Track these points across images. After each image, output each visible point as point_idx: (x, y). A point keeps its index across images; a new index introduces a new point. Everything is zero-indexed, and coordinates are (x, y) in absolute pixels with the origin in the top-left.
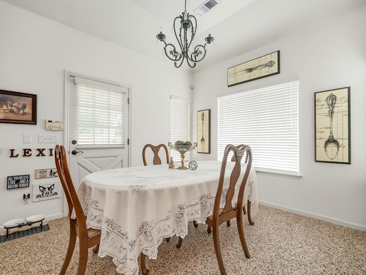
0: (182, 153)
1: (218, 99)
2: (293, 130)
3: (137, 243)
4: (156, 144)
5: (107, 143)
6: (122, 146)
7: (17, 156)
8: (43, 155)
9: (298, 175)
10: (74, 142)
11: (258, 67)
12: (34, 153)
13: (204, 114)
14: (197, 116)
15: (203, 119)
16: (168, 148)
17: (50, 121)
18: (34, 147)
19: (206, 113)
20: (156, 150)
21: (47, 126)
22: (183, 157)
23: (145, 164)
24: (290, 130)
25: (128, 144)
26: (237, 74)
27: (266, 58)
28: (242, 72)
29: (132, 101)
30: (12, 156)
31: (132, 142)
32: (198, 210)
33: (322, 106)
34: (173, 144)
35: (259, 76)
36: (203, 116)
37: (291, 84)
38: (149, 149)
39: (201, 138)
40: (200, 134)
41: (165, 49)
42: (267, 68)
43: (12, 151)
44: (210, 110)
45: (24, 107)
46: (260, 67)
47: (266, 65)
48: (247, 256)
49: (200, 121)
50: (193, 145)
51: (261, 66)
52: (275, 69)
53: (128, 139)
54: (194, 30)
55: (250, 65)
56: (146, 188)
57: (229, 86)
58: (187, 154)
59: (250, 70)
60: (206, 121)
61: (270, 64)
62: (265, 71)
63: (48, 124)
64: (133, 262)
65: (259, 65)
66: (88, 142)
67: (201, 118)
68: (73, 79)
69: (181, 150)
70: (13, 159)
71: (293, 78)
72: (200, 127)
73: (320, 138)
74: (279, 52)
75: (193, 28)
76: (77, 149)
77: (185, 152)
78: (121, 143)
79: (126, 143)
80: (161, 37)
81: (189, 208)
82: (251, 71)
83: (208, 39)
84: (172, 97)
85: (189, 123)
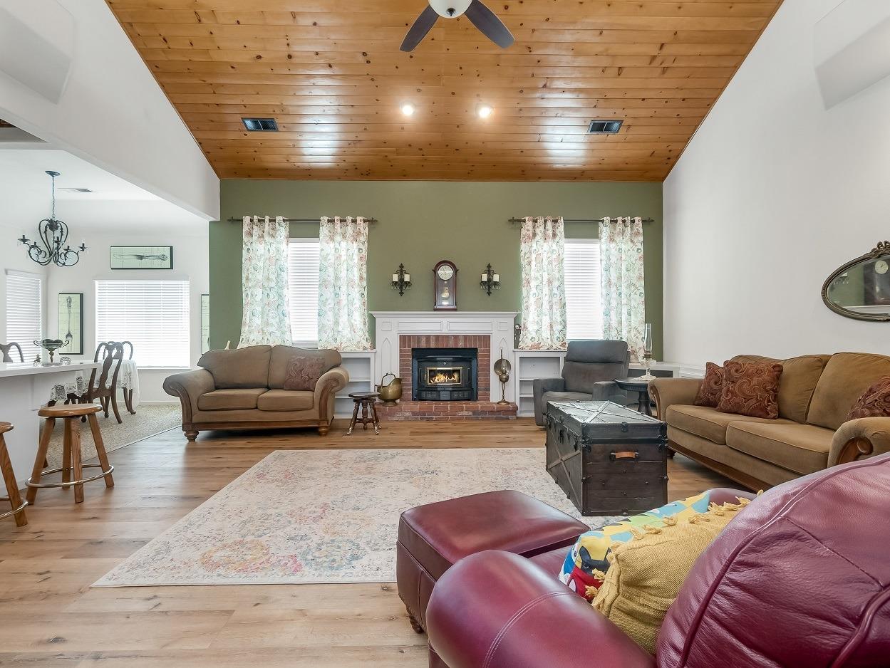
1: (97, 282)
4: (3, 343)
9: (189, 368)
11: (149, 256)
13: (72, 298)
14: (58, 301)
15: (69, 306)
19: (76, 298)
20: (5, 348)
22: (52, 354)
26: (124, 257)
27: (158, 249)
28: (133, 257)
33: (206, 308)
35: (151, 267)
36: (70, 302)
37: (183, 282)
39: (67, 333)
40: (65, 327)
41: (29, 252)
42: (160, 260)
44: (82, 295)
46: (152, 258)
47: (159, 258)
49: (64, 309)
50: (64, 342)
51: (153, 256)
52: (167, 263)
55: (141, 251)
57: (112, 269)
59: (141, 257)
61: (163, 258)
62: (157, 264)
65: (151, 254)
67: (66, 304)
71: (184, 277)
72: (64, 317)
73: (205, 335)
74: (171, 248)
75: (62, 229)
80: (24, 240)
82: (142, 259)
83: (81, 248)
84: (9, 272)
85: (40, 310)
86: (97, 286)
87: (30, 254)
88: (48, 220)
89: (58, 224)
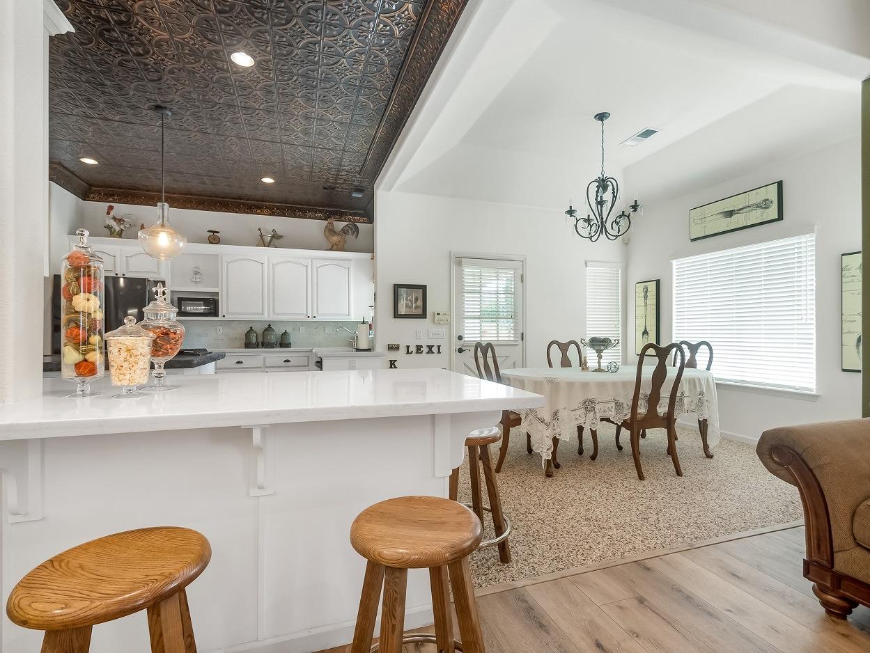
0: (599, 352)
1: (674, 262)
2: (805, 317)
3: (552, 424)
4: (564, 341)
5: (496, 339)
6: (513, 343)
7: (411, 353)
8: (433, 353)
9: (814, 393)
10: (460, 338)
11: (743, 209)
12: (425, 349)
13: (647, 288)
14: (636, 292)
15: (646, 297)
16: (581, 345)
17: (438, 314)
18: (424, 343)
19: (652, 286)
20: (564, 348)
21: (436, 320)
22: (600, 357)
23: (550, 366)
24: (800, 317)
25: (522, 340)
26: (707, 219)
27: (757, 194)
29: (528, 279)
30: (408, 353)
31: (527, 337)
32: (612, 408)
33: (852, 278)
34: (587, 340)
35: (745, 225)
36: (646, 292)
37: (803, 238)
38: (555, 347)
39: (643, 330)
40: (641, 322)
41: (576, 226)
42: (759, 211)
43: (408, 347)
44: (658, 282)
45: (417, 299)
46: (748, 209)
47: (758, 206)
48: (679, 473)
49: (641, 301)
50: (613, 342)
51: (748, 206)
52: (772, 213)
53: (523, 333)
54: (616, 190)
55: (728, 205)
56: (559, 380)
57: (692, 240)
58: (605, 354)
59: (730, 214)
60: (652, 301)
61: (765, 204)
62: (756, 217)
63: (437, 316)
64: (548, 439)
65: (744, 205)
66: (474, 337)
67: (643, 295)
68: (459, 260)
69: (597, 348)
70: (408, 355)
71: (804, 229)
72: (641, 311)
73: (850, 332)
74: (780, 184)
75: (613, 189)
76: (463, 346)
77: (602, 351)
78: (513, 339)
79: (520, 338)
80: (571, 212)
81: (602, 405)
82: (731, 216)
83: (633, 207)
84: (588, 263)
85: (620, 303)
86: (675, 267)
87: (576, 228)
88: (596, 181)
89: (609, 183)
